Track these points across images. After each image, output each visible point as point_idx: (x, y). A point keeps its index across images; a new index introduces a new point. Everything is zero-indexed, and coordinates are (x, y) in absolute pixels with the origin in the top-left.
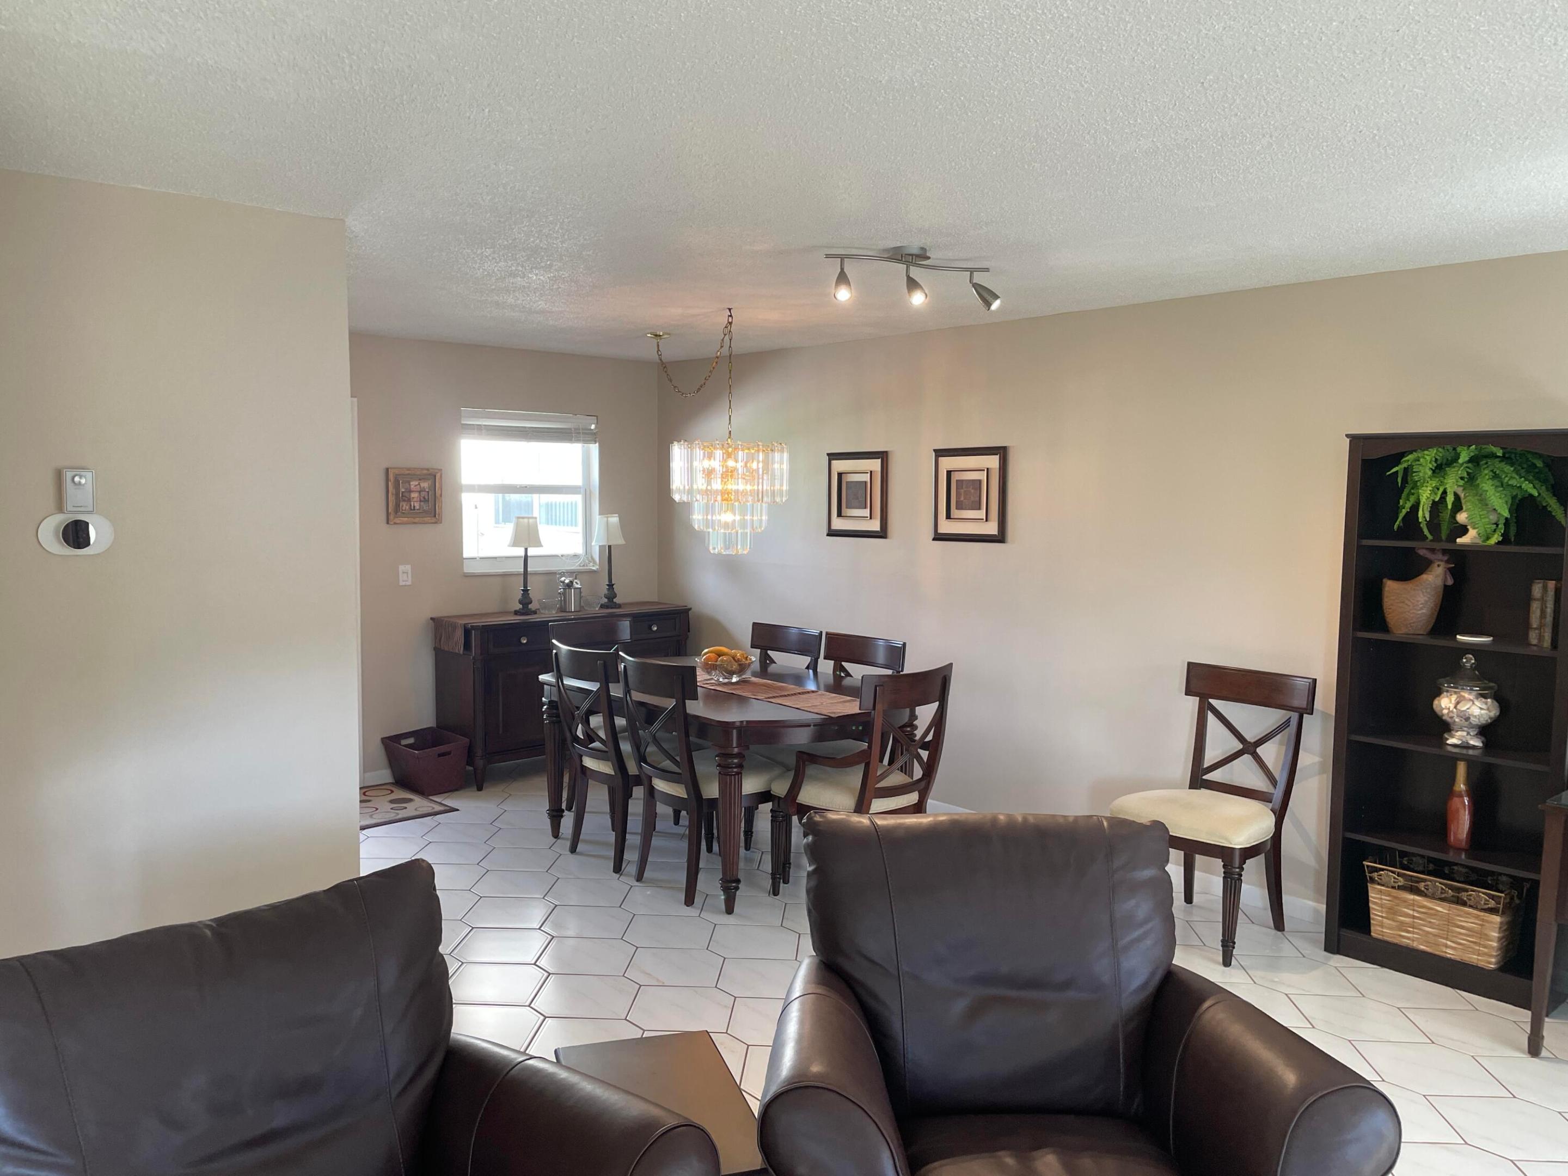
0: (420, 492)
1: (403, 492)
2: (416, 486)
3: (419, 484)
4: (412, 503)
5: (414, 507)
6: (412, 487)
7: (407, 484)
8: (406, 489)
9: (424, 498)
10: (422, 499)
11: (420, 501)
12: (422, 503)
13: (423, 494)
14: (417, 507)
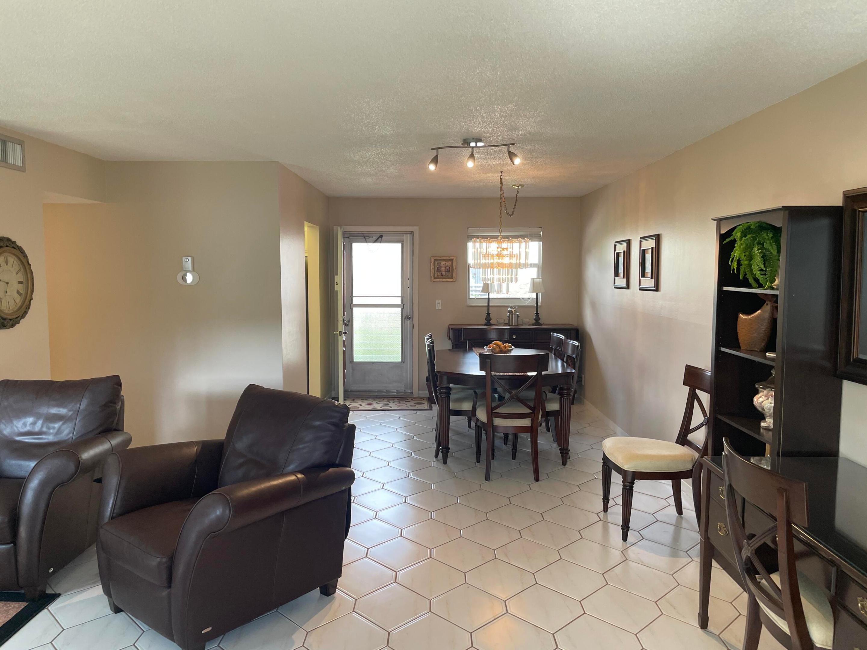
0: (446, 267)
1: (438, 267)
2: (444, 264)
3: (445, 263)
4: (442, 272)
5: (443, 274)
6: (442, 265)
7: (440, 264)
8: (439, 266)
9: (448, 270)
10: (447, 270)
11: (446, 271)
12: (447, 272)
13: (447, 268)
14: (444, 274)
